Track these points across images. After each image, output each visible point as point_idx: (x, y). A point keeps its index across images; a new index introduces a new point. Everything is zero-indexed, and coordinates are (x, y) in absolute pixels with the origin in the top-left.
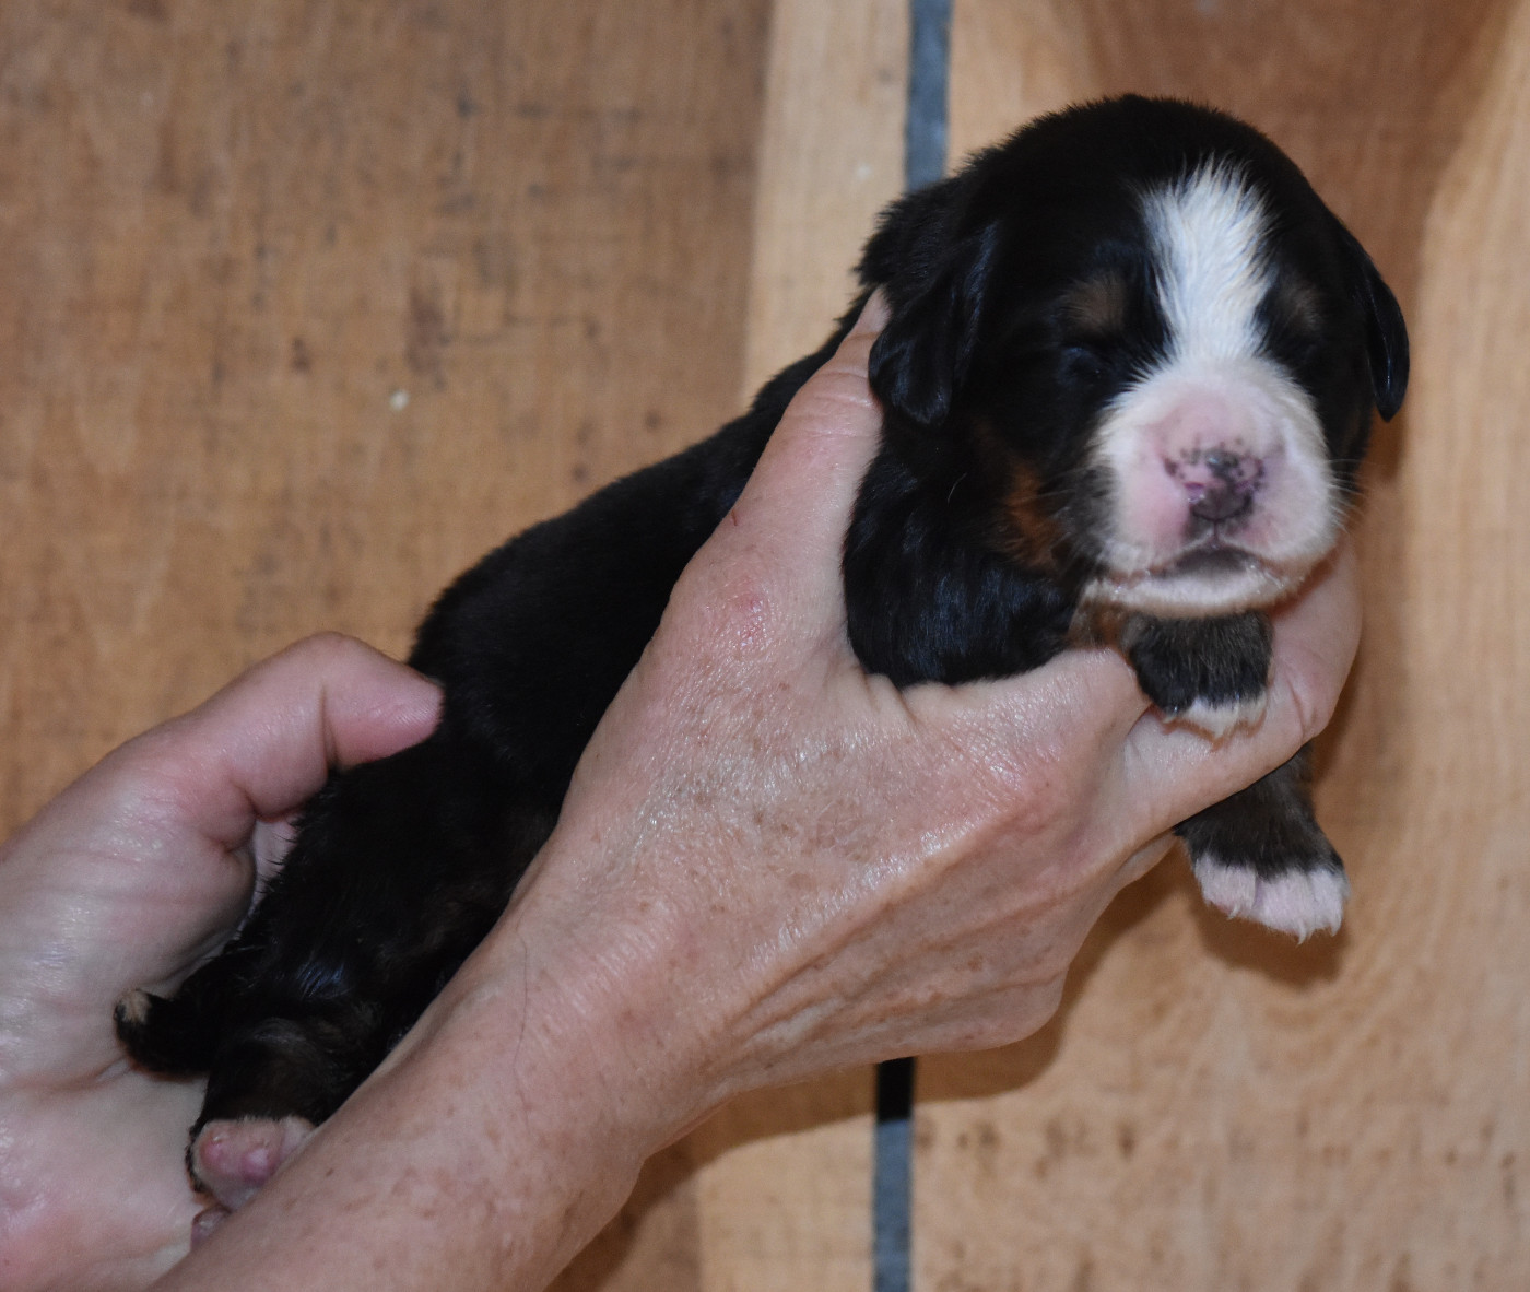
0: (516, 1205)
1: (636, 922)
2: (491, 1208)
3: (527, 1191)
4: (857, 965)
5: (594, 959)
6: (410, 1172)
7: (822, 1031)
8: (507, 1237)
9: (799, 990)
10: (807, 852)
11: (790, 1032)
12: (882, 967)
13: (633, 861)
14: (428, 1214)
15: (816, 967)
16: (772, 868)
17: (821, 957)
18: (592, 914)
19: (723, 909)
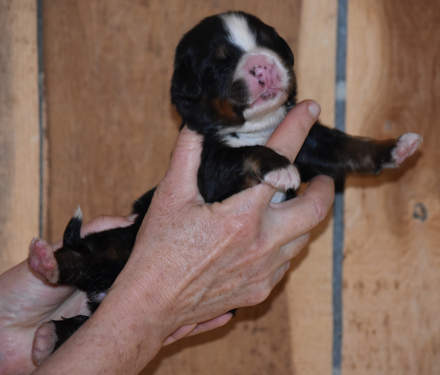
0: (123, 342)
1: (147, 271)
2: (116, 343)
3: (125, 339)
4: (208, 278)
5: (137, 281)
6: (94, 335)
7: (203, 298)
8: (121, 351)
9: (193, 286)
10: (189, 250)
11: (195, 299)
12: (214, 277)
13: (146, 256)
14: (99, 345)
15: (196, 279)
16: (181, 255)
17: (197, 276)
18: (137, 271)
19: (169, 266)
